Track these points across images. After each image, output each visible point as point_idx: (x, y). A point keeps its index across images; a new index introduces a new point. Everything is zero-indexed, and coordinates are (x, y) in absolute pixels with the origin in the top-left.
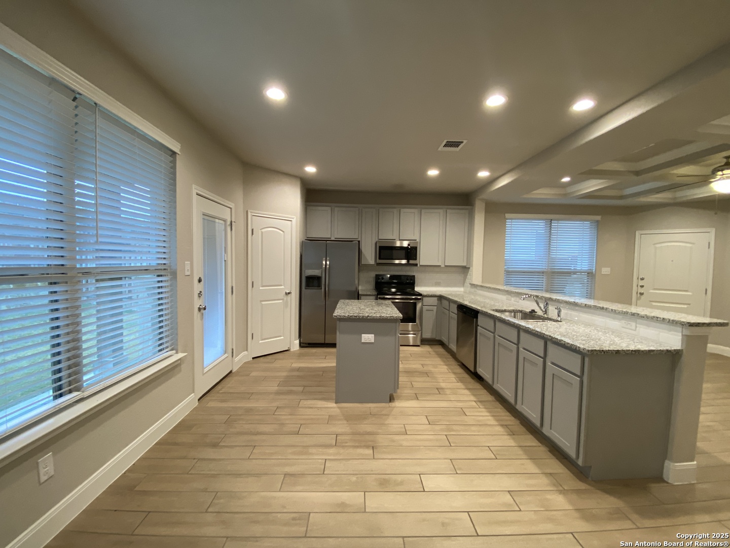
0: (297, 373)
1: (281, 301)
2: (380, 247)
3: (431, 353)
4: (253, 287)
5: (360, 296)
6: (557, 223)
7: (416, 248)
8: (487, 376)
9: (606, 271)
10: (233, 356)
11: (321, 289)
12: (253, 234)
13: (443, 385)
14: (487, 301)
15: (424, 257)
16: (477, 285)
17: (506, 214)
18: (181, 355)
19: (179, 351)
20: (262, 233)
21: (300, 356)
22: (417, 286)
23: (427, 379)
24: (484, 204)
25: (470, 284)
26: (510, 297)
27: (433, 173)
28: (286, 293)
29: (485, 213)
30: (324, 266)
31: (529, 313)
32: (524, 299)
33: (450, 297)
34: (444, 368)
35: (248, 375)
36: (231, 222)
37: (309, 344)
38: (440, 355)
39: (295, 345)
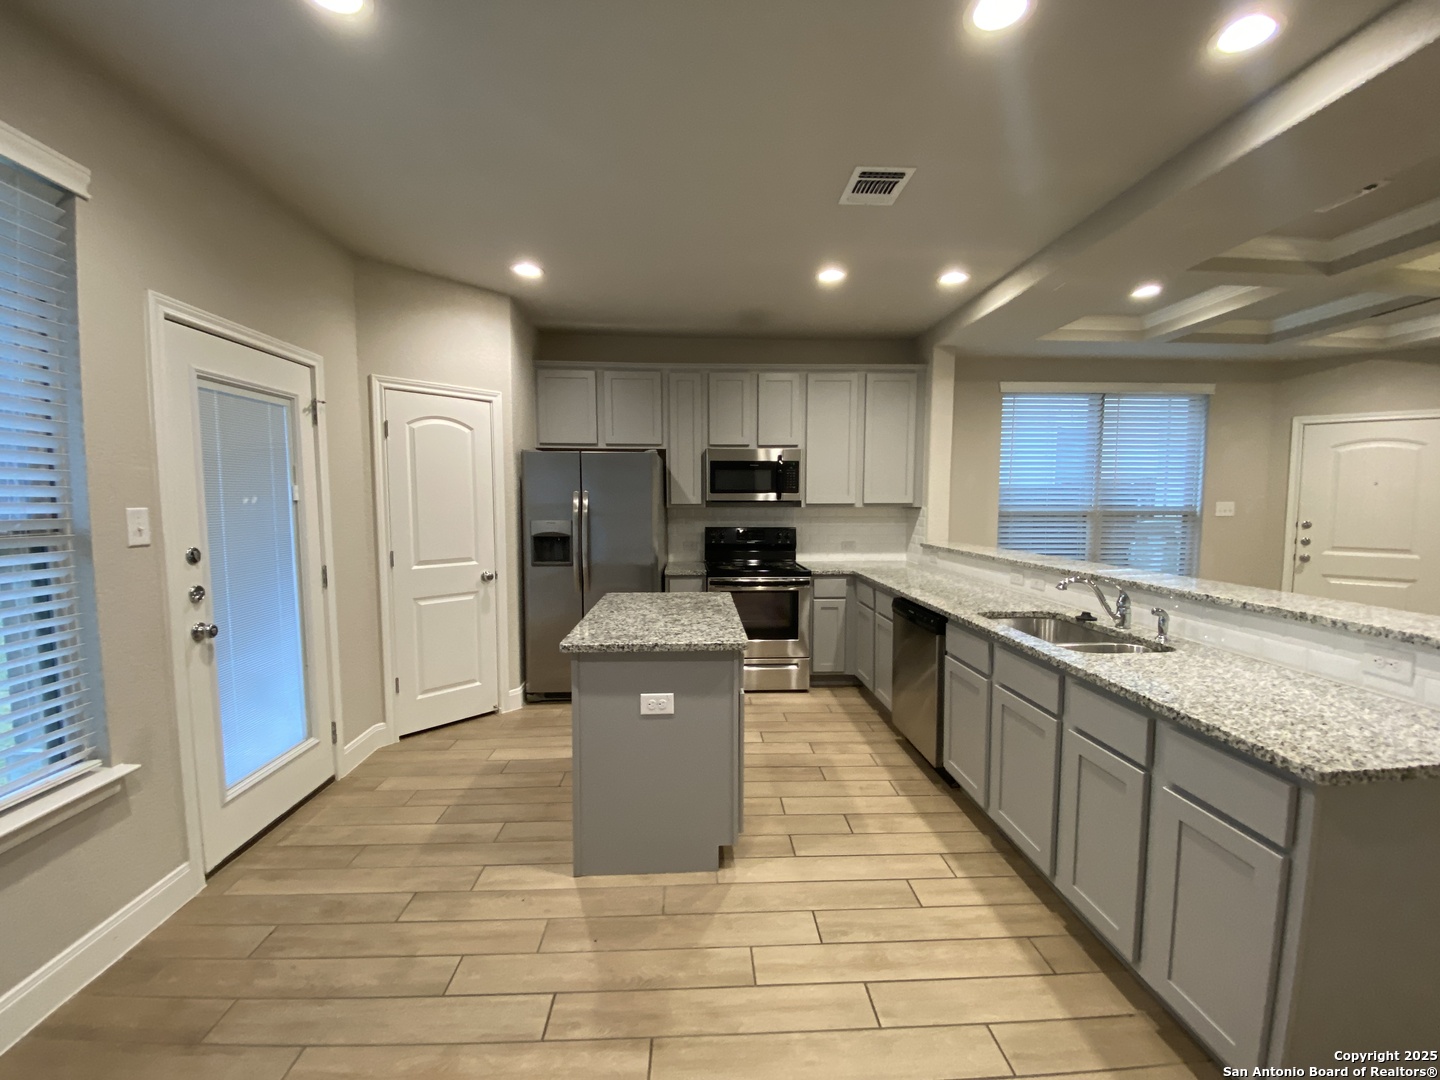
0: (497, 781)
1: (471, 597)
2: (713, 464)
3: (833, 709)
4: (392, 564)
5: (666, 579)
6: (1118, 402)
7: (796, 465)
8: (972, 784)
9: (1225, 508)
10: (335, 741)
11: (572, 565)
12: (386, 434)
13: (861, 804)
14: (965, 586)
15: (816, 486)
16: (939, 549)
17: (1002, 383)
18: (121, 770)
19: (114, 758)
20: (412, 431)
21: (524, 725)
22: (802, 552)
23: (820, 788)
24: (953, 359)
25: (922, 545)
26: (1021, 576)
27: (831, 276)
28: (483, 577)
29: (956, 380)
30: (577, 511)
31: (1074, 622)
32: (1064, 588)
33: (876, 578)
34: (862, 752)
35: (372, 789)
36: (314, 403)
37: (547, 695)
38: (854, 716)
39: (512, 699)
